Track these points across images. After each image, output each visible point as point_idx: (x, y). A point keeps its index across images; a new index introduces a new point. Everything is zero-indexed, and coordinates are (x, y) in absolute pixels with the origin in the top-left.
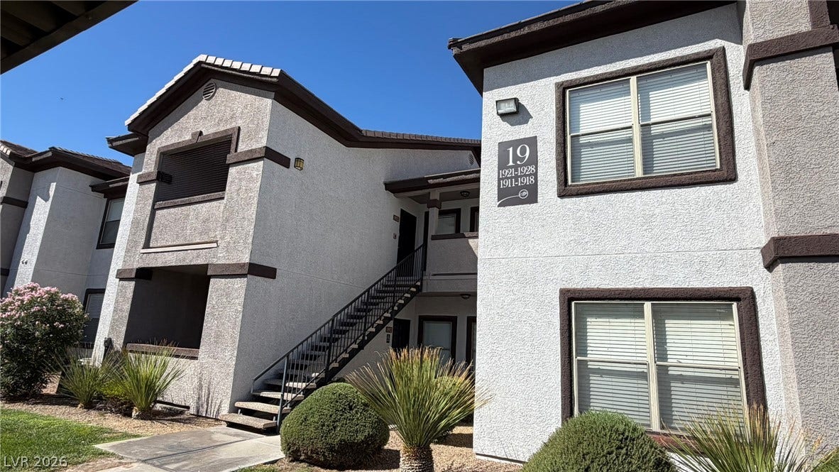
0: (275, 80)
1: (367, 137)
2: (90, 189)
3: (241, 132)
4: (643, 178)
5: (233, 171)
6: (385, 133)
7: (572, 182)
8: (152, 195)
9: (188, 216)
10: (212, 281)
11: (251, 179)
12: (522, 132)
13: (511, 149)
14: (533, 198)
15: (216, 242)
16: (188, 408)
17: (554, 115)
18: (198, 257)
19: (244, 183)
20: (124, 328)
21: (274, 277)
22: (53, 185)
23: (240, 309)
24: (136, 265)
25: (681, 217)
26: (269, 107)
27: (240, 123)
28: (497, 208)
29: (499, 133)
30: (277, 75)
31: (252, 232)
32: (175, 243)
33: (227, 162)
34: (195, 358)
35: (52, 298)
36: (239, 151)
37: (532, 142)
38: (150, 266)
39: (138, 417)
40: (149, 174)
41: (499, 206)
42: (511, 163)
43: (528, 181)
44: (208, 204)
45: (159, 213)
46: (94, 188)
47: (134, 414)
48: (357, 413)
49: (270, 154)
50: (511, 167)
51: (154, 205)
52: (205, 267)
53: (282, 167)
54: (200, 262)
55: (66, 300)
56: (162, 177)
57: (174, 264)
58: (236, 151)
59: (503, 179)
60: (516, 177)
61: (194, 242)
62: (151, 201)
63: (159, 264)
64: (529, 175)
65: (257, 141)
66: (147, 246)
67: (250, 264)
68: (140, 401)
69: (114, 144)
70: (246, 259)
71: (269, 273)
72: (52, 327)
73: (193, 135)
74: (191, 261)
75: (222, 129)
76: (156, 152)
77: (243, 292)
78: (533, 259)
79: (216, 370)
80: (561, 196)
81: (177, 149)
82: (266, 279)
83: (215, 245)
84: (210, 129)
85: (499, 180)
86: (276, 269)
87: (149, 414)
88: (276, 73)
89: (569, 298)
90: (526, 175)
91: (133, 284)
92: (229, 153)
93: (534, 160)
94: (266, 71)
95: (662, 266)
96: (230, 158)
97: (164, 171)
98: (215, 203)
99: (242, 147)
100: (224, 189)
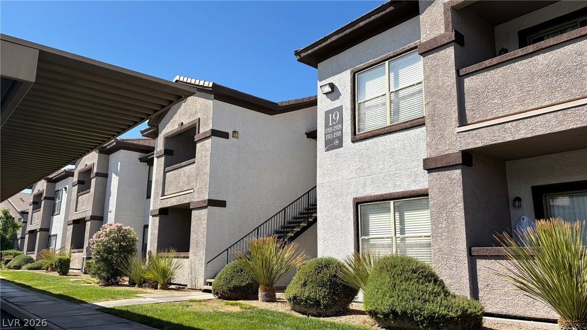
0: (211, 89)
1: (282, 106)
2: (139, 160)
3: (201, 121)
4: (390, 126)
5: (198, 145)
6: (298, 100)
7: (358, 132)
8: (163, 163)
9: (181, 175)
10: (193, 212)
11: (206, 150)
12: (337, 104)
13: (330, 115)
14: (340, 145)
15: (193, 189)
16: (186, 285)
17: (350, 91)
18: (186, 198)
19: (203, 152)
20: (156, 244)
21: (225, 206)
22: (119, 163)
23: (205, 226)
24: (159, 207)
25: (407, 148)
26: (212, 105)
27: (199, 115)
28: (325, 153)
29: (325, 105)
30: (211, 86)
31: (208, 181)
32: (175, 192)
33: (195, 140)
34: (188, 257)
35: (120, 229)
36: (200, 133)
37: (340, 109)
38: (165, 206)
39: (160, 288)
40: (160, 151)
41: (326, 151)
42: (331, 124)
43: (338, 134)
44: (189, 167)
45: (168, 174)
46: (141, 160)
47: (159, 287)
48: (244, 273)
49: (215, 133)
50: (331, 126)
51: (164, 170)
52: (189, 204)
53: (224, 139)
54: (187, 201)
55: (126, 230)
56: (167, 152)
57: (175, 204)
58: (199, 133)
59: (327, 134)
60: (333, 132)
61: (184, 190)
62: (163, 168)
63: (169, 205)
64: (339, 130)
65: (208, 126)
66: (163, 195)
67: (208, 200)
68: (161, 281)
69: (144, 134)
70: (206, 197)
71: (222, 204)
72: (120, 245)
73: (179, 125)
74: (183, 201)
75: (192, 120)
76: (162, 137)
77: (206, 217)
78: (341, 181)
79: (197, 262)
80: (353, 142)
81: (173, 134)
82: (220, 208)
83: (192, 191)
84: (187, 121)
85: (325, 135)
86: (225, 201)
87: (165, 287)
88: (211, 85)
89: (358, 203)
90: (337, 131)
91: (158, 218)
92: (195, 135)
93: (341, 121)
94: (206, 84)
95: (398, 179)
96: (197, 138)
97: (168, 148)
98: (192, 166)
99: (202, 131)
100: (194, 157)
